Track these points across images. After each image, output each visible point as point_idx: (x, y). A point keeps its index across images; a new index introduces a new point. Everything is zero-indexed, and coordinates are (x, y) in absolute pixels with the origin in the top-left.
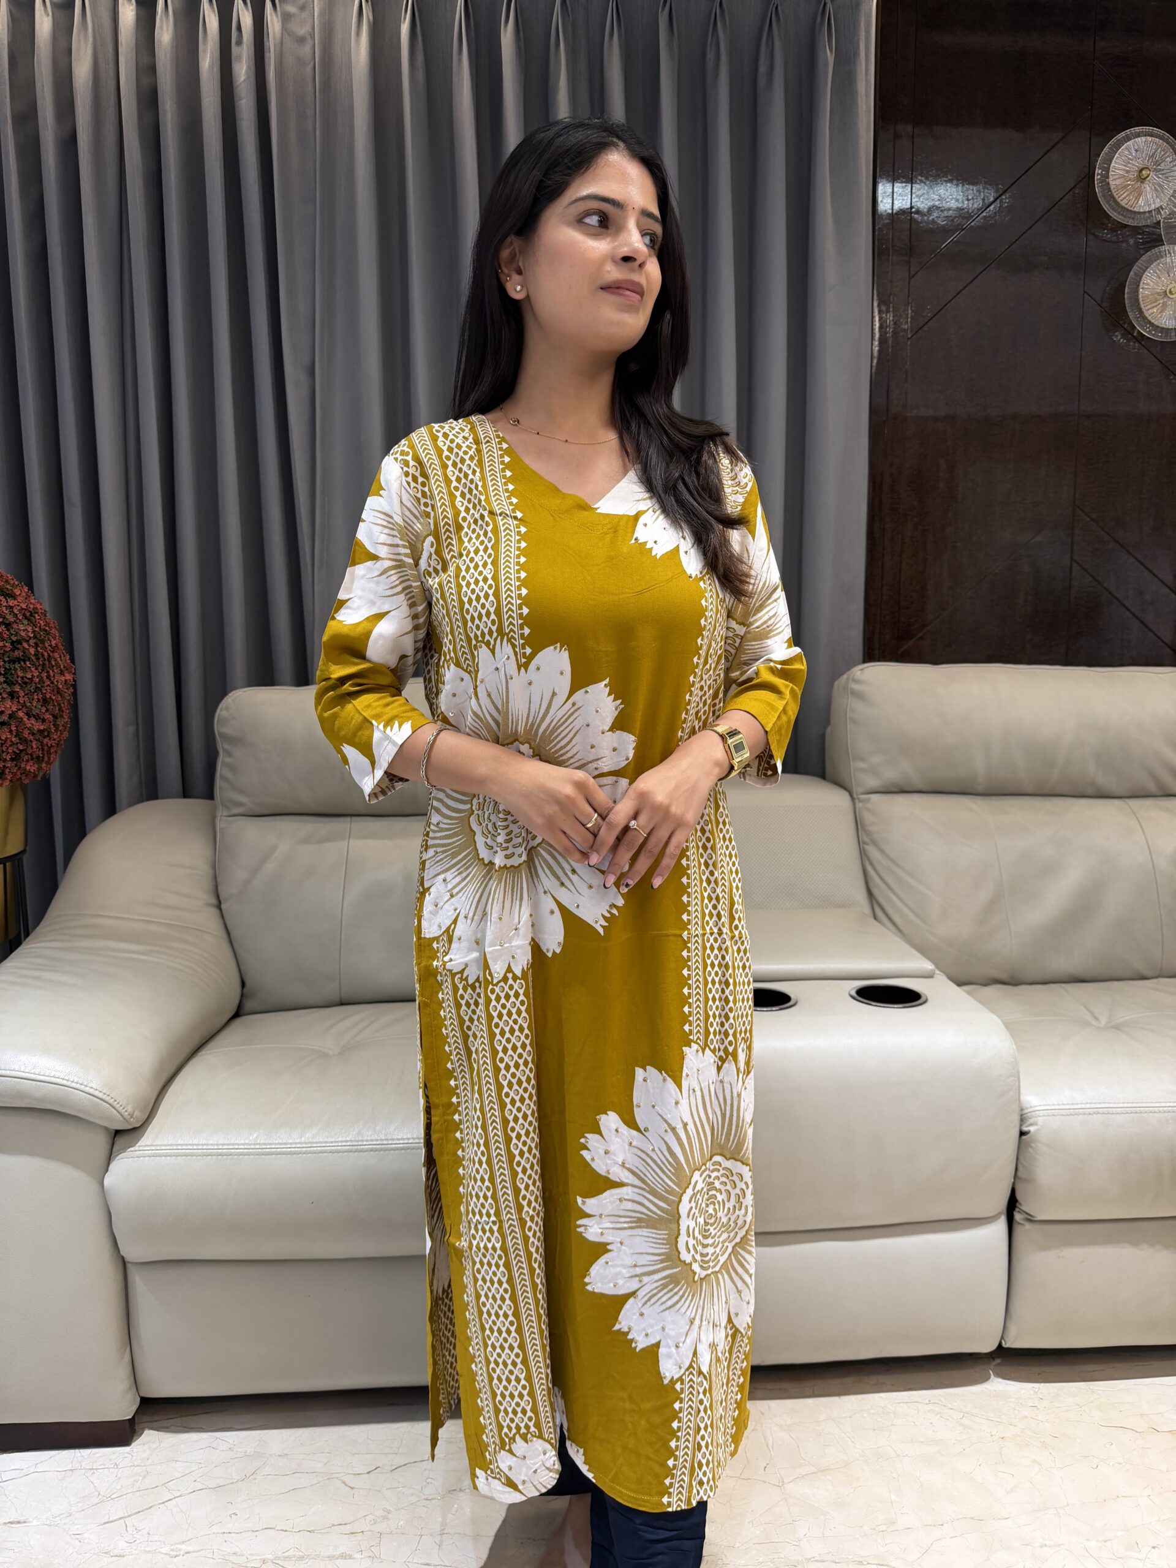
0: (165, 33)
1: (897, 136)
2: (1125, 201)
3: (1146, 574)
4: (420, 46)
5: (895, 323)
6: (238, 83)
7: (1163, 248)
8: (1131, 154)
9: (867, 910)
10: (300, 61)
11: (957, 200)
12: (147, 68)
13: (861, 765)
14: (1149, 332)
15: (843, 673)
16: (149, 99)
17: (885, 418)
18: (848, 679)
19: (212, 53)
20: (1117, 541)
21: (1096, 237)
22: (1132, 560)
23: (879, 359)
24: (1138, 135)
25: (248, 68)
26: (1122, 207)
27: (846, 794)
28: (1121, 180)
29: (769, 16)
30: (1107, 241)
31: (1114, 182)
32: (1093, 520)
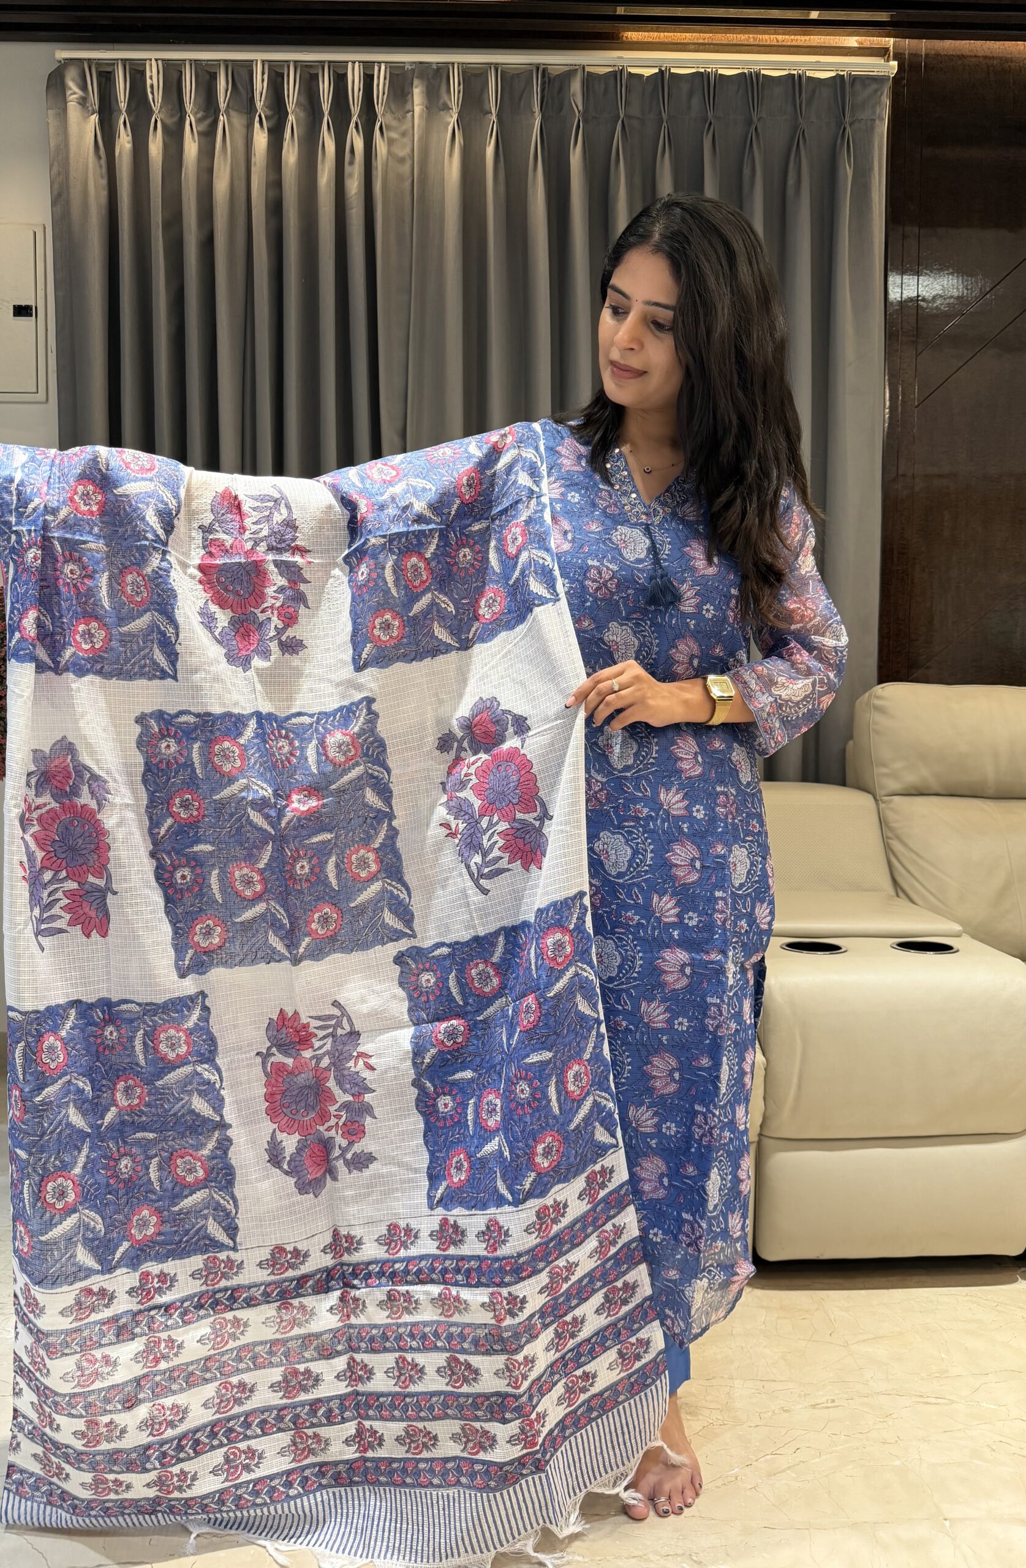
0: (291, 155)
1: (904, 237)
4: (502, 164)
5: (904, 394)
6: (350, 196)
9: (892, 892)
10: (400, 178)
11: (958, 289)
12: (275, 183)
13: (884, 770)
15: (864, 692)
16: (276, 208)
17: (894, 476)
18: (870, 696)
19: (329, 172)
23: (889, 425)
25: (359, 183)
27: (870, 797)
29: (796, 137)
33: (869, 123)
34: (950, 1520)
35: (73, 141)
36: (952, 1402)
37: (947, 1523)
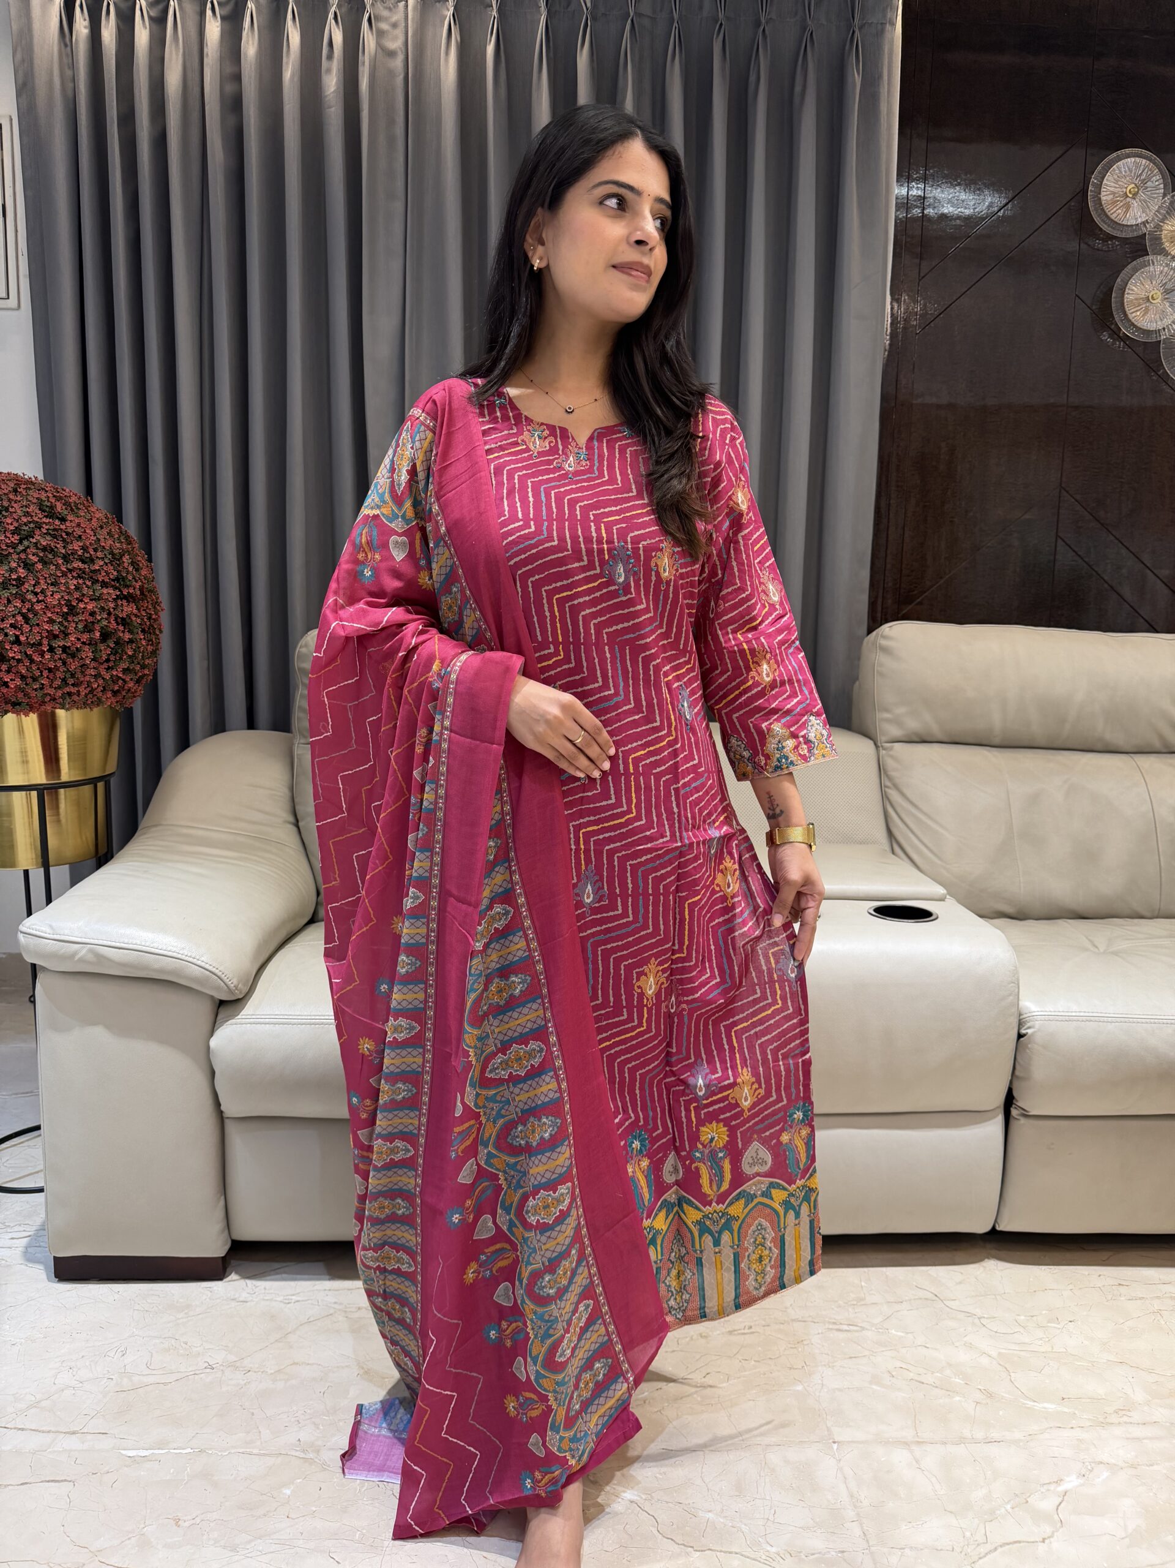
0: (251, 47)
1: (911, 151)
2: (1115, 215)
3: (1124, 551)
4: (503, 63)
5: (905, 320)
6: (329, 93)
7: (1146, 258)
8: (1121, 172)
9: (887, 846)
10: (391, 73)
12: (232, 77)
13: (884, 715)
14: (1133, 333)
16: (234, 104)
17: (893, 404)
20: (1098, 521)
21: (1089, 245)
22: (1113, 538)
23: (889, 352)
24: (1128, 156)
25: (338, 80)
26: (1112, 220)
28: (1111, 196)
29: (803, 41)
30: (1098, 250)
31: (1105, 197)
32: (1076, 501)
33: (879, 27)
34: (838, 1442)
35: (36, 25)
36: (863, 1329)
37: (835, 1446)
